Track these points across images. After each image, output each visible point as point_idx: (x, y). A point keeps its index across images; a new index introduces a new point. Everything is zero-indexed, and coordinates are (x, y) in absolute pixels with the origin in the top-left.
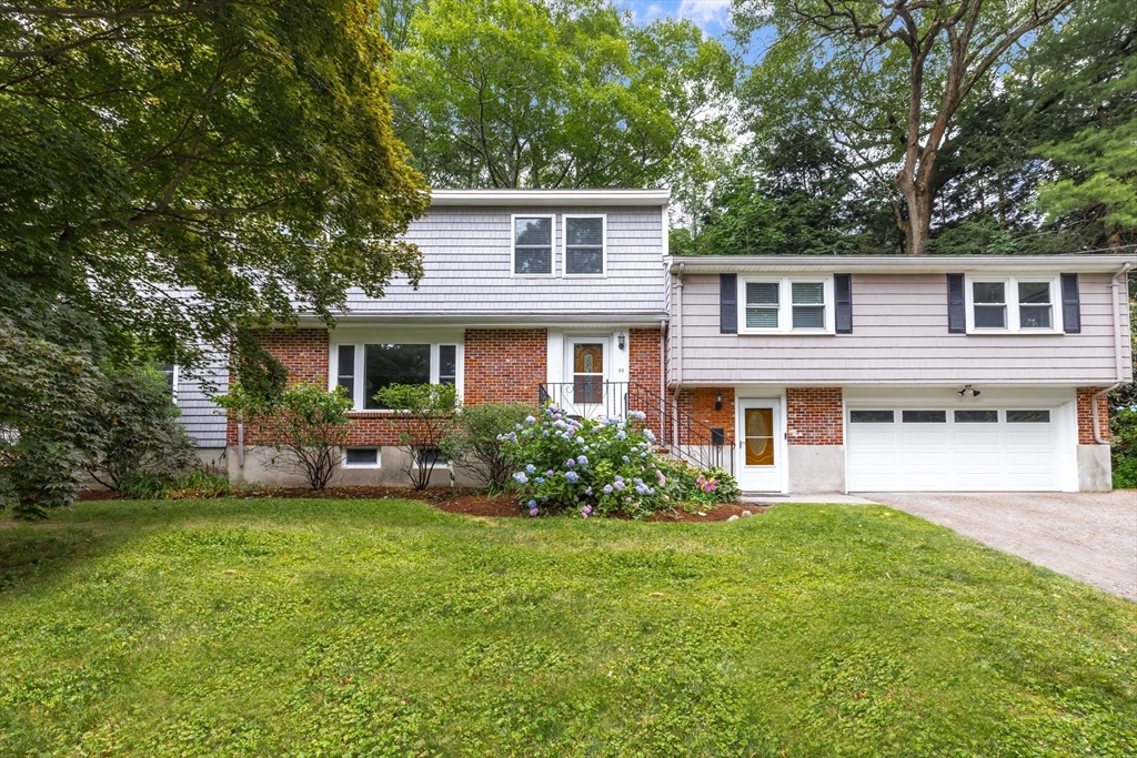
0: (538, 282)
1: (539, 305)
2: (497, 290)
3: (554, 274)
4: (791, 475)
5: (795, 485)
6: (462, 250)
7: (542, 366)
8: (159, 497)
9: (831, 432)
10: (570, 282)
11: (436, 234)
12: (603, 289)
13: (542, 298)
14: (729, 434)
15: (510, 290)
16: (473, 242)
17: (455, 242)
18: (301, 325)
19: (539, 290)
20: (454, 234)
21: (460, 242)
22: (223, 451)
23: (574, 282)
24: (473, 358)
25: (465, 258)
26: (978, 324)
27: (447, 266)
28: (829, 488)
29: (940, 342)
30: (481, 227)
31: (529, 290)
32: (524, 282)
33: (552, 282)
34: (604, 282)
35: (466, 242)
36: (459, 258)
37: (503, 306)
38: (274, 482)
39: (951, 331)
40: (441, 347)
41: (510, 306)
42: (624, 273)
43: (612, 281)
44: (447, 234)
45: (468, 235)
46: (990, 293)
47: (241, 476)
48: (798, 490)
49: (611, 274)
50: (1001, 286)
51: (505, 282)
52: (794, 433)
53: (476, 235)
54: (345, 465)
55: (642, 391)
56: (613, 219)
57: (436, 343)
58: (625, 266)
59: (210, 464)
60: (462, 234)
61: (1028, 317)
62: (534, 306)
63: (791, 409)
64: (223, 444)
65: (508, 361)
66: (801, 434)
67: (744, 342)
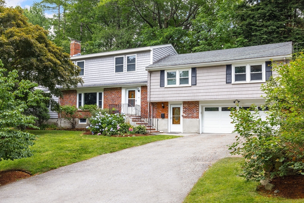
0: (120, 74)
1: (121, 81)
2: (111, 77)
3: (124, 72)
4: (183, 127)
5: (184, 131)
6: (104, 67)
7: (120, 97)
8: (44, 130)
9: (195, 115)
10: (128, 74)
11: (98, 64)
12: (136, 75)
13: (121, 78)
14: (166, 115)
15: (114, 77)
16: (106, 65)
17: (102, 66)
18: (71, 89)
19: (121, 76)
20: (102, 63)
21: (103, 65)
22: (57, 119)
23: (129, 74)
24: (105, 95)
25: (104, 69)
26: (236, 80)
27: (100, 72)
28: (194, 132)
29: (223, 87)
30: (108, 61)
31: (118, 77)
32: (117, 75)
33: (124, 74)
34: (136, 73)
35: (105, 65)
36: (103, 70)
37: (112, 81)
38: (66, 127)
39: (227, 83)
40: (99, 93)
41: (114, 81)
42: (141, 70)
43: (138, 73)
44: (101, 64)
45: (105, 63)
46: (241, 70)
47: (61, 125)
48: (185, 132)
49: (138, 71)
50: (245, 67)
51: (113, 75)
52: (184, 115)
53: (107, 63)
54: (80, 123)
55: (144, 103)
56: (138, 55)
57: (98, 92)
58: (141, 68)
59: (56, 122)
60: (104, 63)
61: (253, 77)
62: (120, 81)
63: (184, 108)
64: (57, 117)
65: (113, 96)
66: (186, 115)
67: (166, 89)
